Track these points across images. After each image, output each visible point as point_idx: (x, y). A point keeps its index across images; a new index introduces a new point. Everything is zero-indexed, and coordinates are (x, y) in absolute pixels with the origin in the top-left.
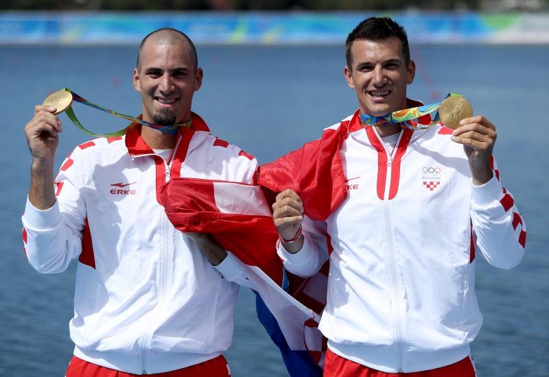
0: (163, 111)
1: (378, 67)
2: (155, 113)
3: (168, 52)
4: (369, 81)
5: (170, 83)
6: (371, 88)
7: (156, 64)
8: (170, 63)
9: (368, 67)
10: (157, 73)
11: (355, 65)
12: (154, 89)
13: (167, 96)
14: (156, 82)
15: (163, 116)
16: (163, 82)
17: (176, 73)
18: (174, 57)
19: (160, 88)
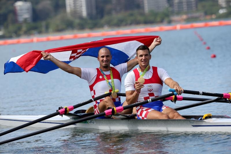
0: (105, 64)
1: (144, 56)
2: (103, 65)
3: (105, 52)
4: (142, 59)
5: (106, 58)
6: (143, 60)
7: (103, 55)
8: (106, 54)
9: (141, 56)
10: (103, 57)
11: (139, 56)
12: (103, 60)
13: (106, 61)
14: (103, 59)
15: (105, 66)
16: (105, 59)
17: (107, 56)
18: (107, 53)
19: (104, 60)
